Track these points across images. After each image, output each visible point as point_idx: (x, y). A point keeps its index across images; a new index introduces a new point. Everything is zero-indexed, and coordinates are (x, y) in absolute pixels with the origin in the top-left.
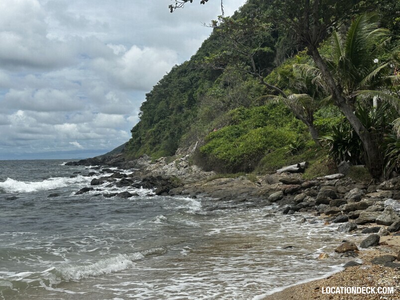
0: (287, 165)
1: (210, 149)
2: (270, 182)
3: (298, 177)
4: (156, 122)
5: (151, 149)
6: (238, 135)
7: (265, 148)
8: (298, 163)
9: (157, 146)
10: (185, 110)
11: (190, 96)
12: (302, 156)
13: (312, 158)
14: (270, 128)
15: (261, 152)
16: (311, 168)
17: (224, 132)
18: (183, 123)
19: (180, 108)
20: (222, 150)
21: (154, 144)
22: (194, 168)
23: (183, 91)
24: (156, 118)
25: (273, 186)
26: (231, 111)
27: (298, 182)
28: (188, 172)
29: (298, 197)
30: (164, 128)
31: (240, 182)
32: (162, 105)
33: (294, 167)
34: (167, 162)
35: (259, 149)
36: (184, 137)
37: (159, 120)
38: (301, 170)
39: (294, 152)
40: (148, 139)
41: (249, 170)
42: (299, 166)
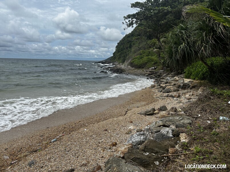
0: (152, 67)
1: (133, 62)
2: (147, 71)
3: (154, 70)
4: (120, 52)
5: (118, 59)
6: (141, 58)
7: (147, 62)
8: (155, 67)
9: (120, 59)
10: (128, 48)
11: (130, 44)
12: (156, 65)
13: (159, 66)
14: (149, 57)
15: (146, 63)
16: (157, 68)
17: (138, 57)
18: (127, 53)
19: (127, 48)
20: (136, 62)
21: (119, 58)
22: (129, 66)
23: (128, 43)
24: (120, 51)
25: (147, 73)
26: (140, 51)
27: (153, 72)
28: (127, 67)
29: (151, 76)
30: (122, 54)
31: (139, 71)
32: (122, 47)
33: (153, 68)
34: (122, 64)
35: (146, 62)
36: (127, 57)
37: (121, 51)
38: (155, 69)
39: (154, 64)
40: (117, 56)
41: (143, 68)
42: (155, 68)
